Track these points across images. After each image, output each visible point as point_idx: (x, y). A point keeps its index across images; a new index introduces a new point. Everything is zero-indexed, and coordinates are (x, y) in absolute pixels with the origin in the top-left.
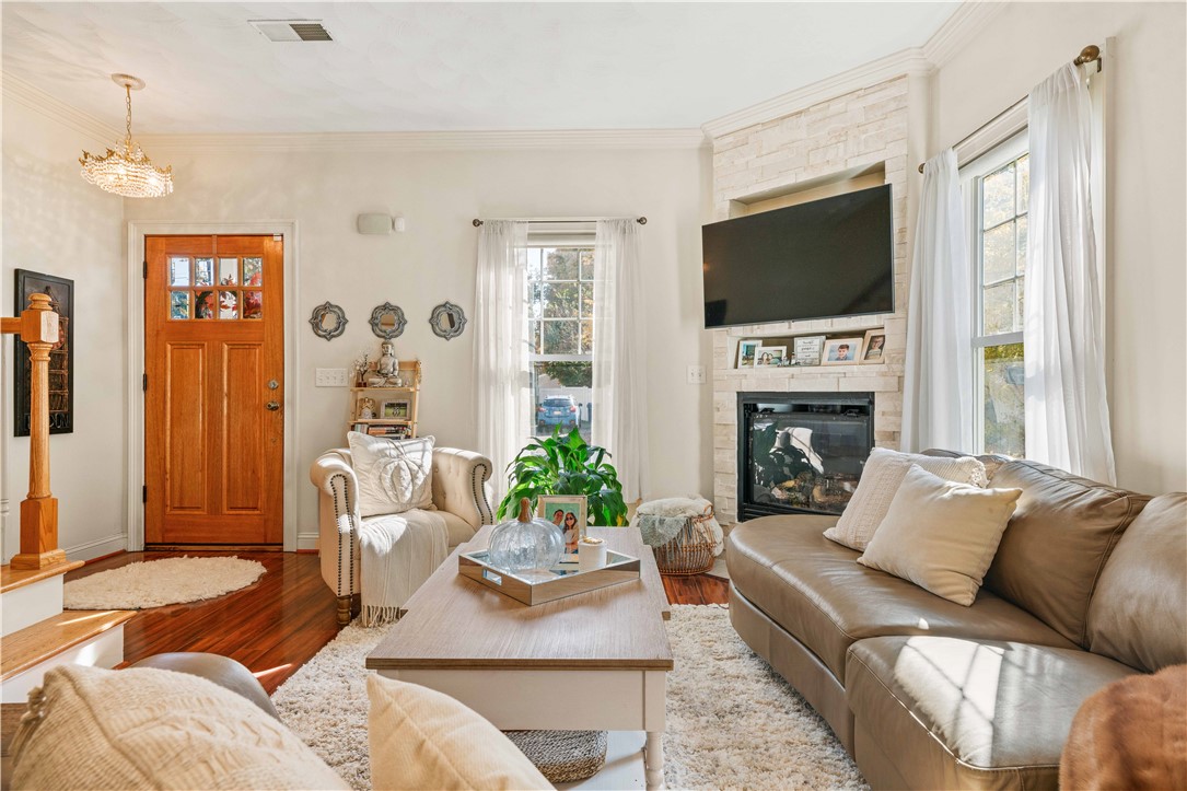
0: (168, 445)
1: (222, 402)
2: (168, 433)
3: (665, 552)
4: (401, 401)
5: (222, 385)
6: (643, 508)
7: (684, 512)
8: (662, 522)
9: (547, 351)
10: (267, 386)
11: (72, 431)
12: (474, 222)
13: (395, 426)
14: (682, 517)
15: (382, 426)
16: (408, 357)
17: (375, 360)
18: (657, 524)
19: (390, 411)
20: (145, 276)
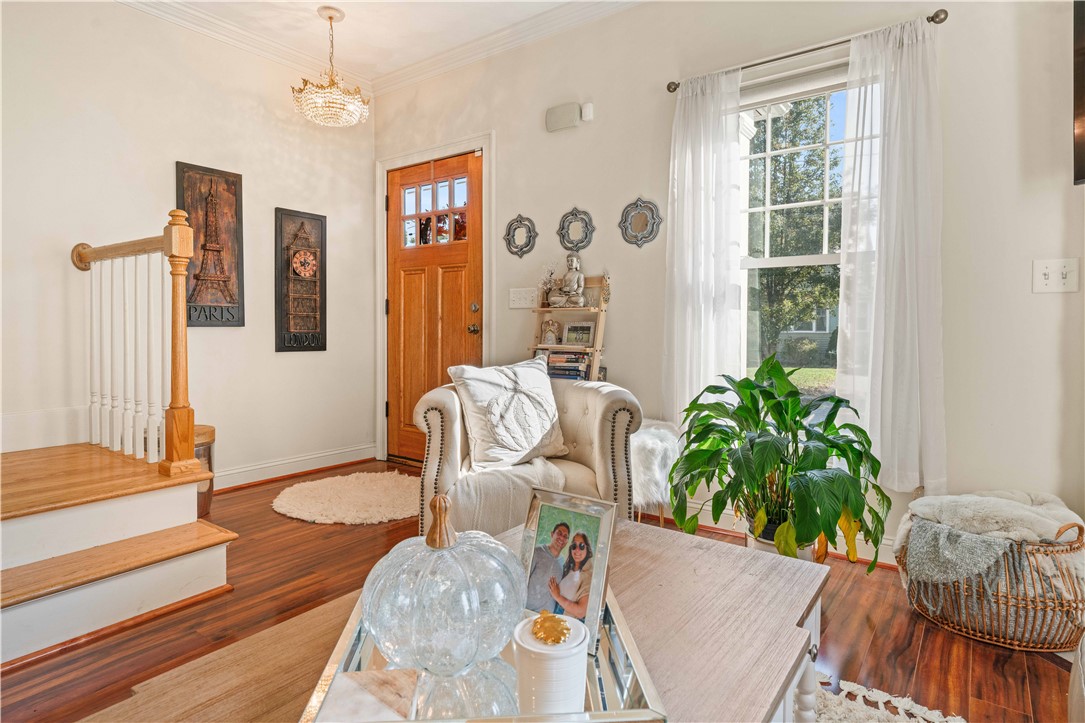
0: (402, 365)
1: (437, 326)
2: (402, 354)
3: (957, 595)
4: (585, 324)
5: (437, 308)
6: (919, 506)
7: (1006, 529)
8: (953, 538)
9: (773, 254)
10: (470, 309)
11: (325, 349)
12: (669, 87)
13: (575, 353)
14: (1000, 539)
15: (563, 353)
16: (594, 271)
17: (562, 277)
18: (942, 540)
19: (573, 335)
20: (387, 209)
